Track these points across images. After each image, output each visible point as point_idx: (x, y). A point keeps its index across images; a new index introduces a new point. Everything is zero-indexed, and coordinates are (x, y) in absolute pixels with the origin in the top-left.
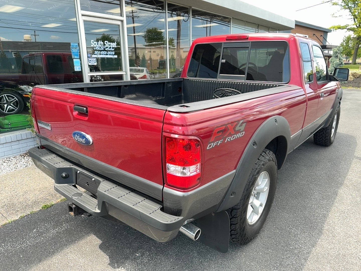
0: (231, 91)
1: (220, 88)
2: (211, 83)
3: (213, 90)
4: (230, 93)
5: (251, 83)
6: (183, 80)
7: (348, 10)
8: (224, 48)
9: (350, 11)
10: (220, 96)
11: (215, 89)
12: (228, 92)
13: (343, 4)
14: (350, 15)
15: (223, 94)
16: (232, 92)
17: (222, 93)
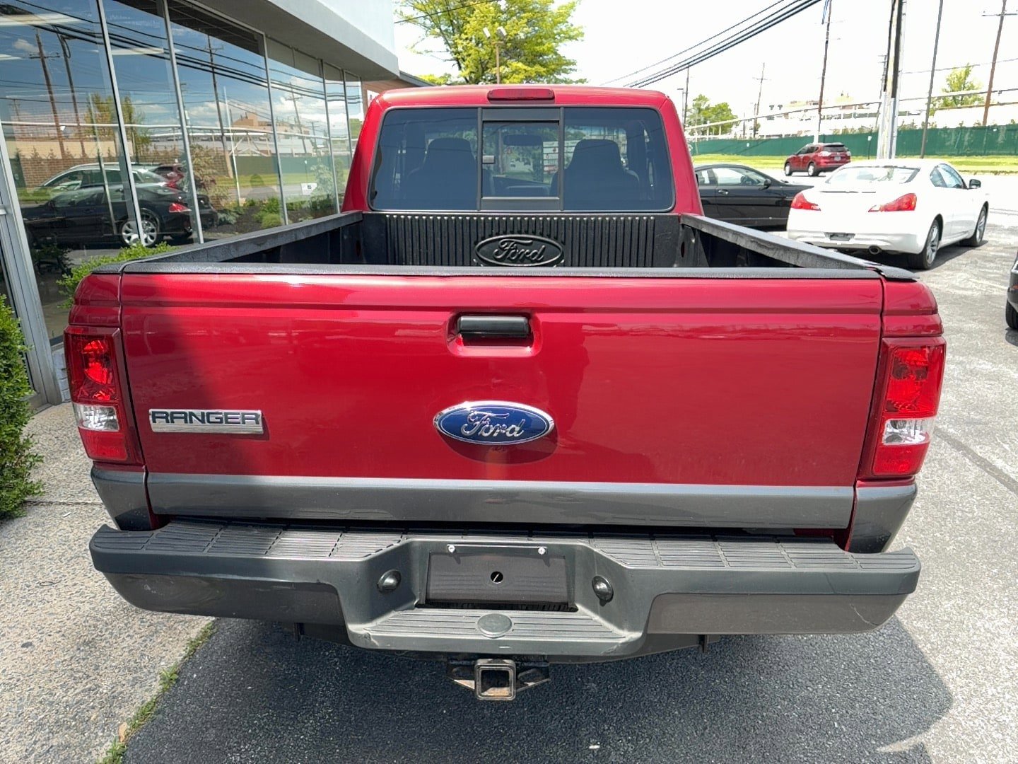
0: (530, 241)
1: (494, 234)
2: (462, 224)
3: (472, 242)
4: (528, 247)
5: (585, 217)
6: (361, 219)
7: (441, 39)
8: (484, 122)
9: (447, 43)
10: (499, 257)
11: (480, 239)
12: (519, 245)
13: (428, 23)
14: (448, 51)
15: (505, 252)
16: (531, 243)
17: (501, 248)
